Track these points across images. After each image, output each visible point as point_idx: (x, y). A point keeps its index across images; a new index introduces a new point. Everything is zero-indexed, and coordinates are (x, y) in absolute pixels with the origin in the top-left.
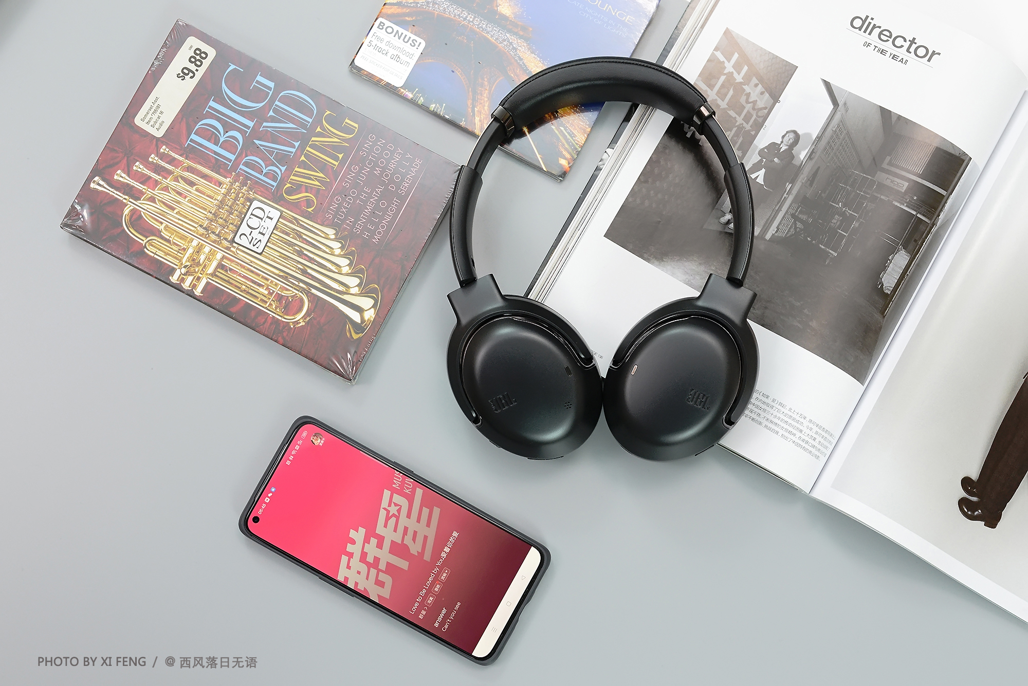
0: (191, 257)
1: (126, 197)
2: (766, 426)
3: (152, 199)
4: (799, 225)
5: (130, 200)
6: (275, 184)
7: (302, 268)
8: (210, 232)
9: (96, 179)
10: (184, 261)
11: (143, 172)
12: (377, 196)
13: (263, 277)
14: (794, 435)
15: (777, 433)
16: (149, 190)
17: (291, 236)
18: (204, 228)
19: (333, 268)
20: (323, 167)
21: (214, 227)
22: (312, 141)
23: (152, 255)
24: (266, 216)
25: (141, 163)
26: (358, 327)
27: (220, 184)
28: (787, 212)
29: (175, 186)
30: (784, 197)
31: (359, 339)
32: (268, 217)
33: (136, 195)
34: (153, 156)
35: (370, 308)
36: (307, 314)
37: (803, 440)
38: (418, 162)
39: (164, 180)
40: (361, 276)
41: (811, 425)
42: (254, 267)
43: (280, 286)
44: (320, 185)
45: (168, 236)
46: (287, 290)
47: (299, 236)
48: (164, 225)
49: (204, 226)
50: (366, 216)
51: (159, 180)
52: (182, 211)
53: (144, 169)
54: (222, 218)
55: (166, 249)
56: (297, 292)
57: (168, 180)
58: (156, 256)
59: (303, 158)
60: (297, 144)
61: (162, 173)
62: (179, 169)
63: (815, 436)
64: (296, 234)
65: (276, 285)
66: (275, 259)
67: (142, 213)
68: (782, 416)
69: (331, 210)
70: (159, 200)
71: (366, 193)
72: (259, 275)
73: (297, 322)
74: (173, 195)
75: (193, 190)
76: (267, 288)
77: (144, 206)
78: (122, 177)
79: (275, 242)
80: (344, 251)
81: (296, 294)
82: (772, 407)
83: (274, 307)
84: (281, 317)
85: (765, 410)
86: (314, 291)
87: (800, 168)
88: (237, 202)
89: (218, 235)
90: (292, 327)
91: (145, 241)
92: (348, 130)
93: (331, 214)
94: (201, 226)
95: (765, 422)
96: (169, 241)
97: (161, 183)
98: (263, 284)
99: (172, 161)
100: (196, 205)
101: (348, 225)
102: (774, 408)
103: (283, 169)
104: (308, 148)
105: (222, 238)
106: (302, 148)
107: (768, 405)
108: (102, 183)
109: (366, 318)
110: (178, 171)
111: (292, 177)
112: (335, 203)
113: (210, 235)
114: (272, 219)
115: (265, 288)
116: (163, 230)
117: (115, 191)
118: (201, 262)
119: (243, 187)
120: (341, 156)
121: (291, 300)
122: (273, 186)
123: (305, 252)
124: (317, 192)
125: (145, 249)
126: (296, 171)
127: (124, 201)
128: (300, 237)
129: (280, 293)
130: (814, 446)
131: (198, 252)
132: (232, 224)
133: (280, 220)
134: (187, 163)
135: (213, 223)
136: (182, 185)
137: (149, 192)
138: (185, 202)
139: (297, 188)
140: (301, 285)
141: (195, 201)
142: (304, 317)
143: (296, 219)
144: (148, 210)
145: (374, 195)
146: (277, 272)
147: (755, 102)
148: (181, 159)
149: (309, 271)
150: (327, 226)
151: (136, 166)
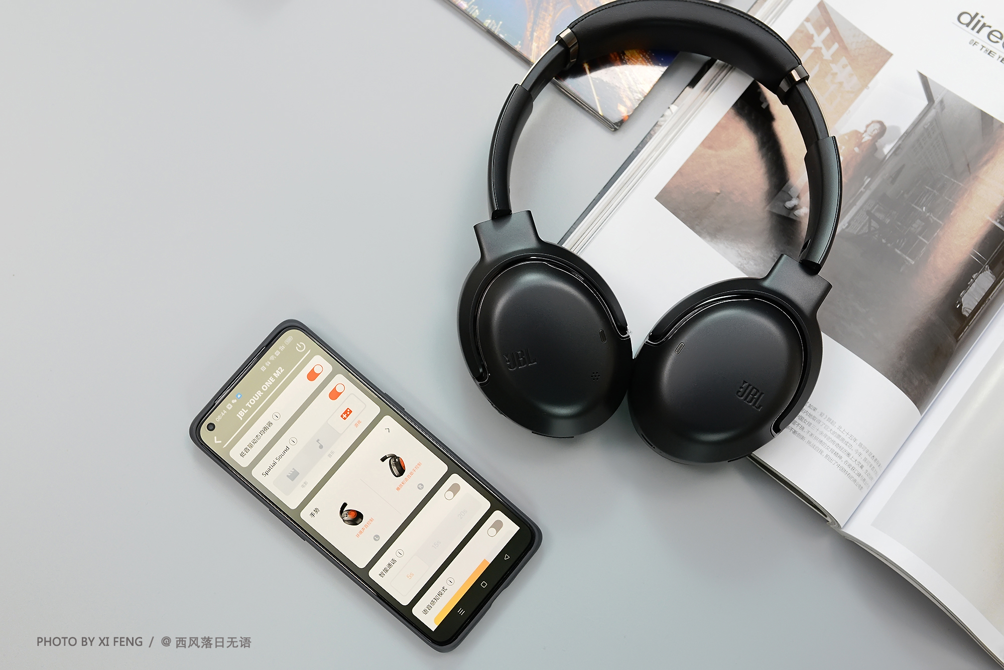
2: (809, 442)
4: (874, 224)
14: (841, 458)
15: (821, 452)
28: (861, 208)
30: (860, 191)
37: (850, 466)
41: (860, 450)
63: (863, 463)
68: (829, 434)
82: (819, 422)
85: (810, 424)
87: (882, 162)
95: (809, 438)
102: (821, 423)
107: (814, 418)
130: (859, 475)
147: (841, 84)
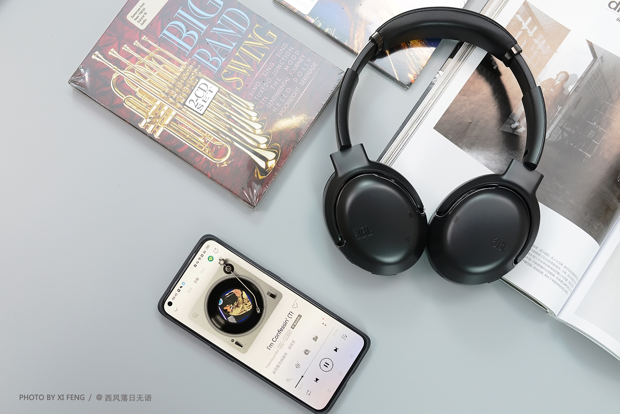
0: (154, 112)
1: (115, 67)
2: (534, 268)
3: (133, 70)
4: (565, 134)
5: (118, 69)
6: (217, 69)
7: (229, 127)
8: (169, 96)
9: (97, 53)
10: (149, 114)
11: (129, 51)
12: (285, 85)
13: (202, 131)
14: (554, 275)
15: (542, 273)
16: (131, 64)
17: (224, 105)
18: (165, 94)
19: (250, 130)
20: (250, 61)
21: (172, 93)
22: (245, 43)
23: (128, 107)
24: (208, 90)
25: (128, 46)
26: (263, 172)
27: (179, 65)
28: (557, 125)
29: (149, 63)
30: (556, 115)
31: (263, 179)
32: (209, 90)
33: (122, 66)
34: (136, 41)
35: (273, 159)
36: (229, 159)
37: (559, 280)
38: (315, 64)
39: (142, 58)
40: (269, 137)
41: (565, 270)
42: (197, 123)
43: (213, 138)
44: (247, 73)
45: (141, 96)
46: (218, 141)
47: (229, 105)
48: (138, 88)
49: (166, 92)
50: (276, 97)
51: (139, 58)
52: (152, 81)
53: (130, 50)
54: (178, 88)
55: (139, 105)
56: (224, 143)
57: (145, 58)
58: (130, 109)
59: (237, 54)
60: (234, 44)
61: (141, 53)
62: (153, 52)
63: (567, 277)
64: (228, 104)
65: (210, 137)
66: (212, 119)
67: (125, 79)
68: (546, 262)
69: (253, 90)
70: (137, 72)
71: (277, 81)
72: (199, 129)
73: (222, 164)
74: (147, 69)
75: (161, 67)
76: (204, 139)
77: (127, 75)
78: (114, 54)
79: (212, 108)
80: (259, 119)
81: (223, 144)
82: (540, 255)
83: (207, 151)
84: (211, 158)
85: (534, 257)
86: (235, 144)
87: (568, 96)
88: (190, 78)
89: (175, 99)
90: (218, 166)
91: (125, 98)
92: (270, 39)
93: (253, 93)
94: (164, 92)
95: (534, 265)
96: (140, 99)
97: (140, 60)
98: (202, 135)
99: (149, 46)
100: (162, 77)
101: (263, 102)
102: (541, 256)
103: (223, 59)
104: (241, 48)
105: (177, 101)
106: (237, 47)
107: (537, 253)
108: (100, 56)
109: (269, 166)
110: (152, 54)
111: (229, 66)
112: (256, 86)
113: (169, 99)
114: (212, 92)
115: (202, 138)
116: (138, 92)
117: (108, 62)
118: (161, 116)
119: (195, 68)
120: (263, 55)
121: (219, 148)
122: (215, 70)
123: (233, 117)
124: (244, 77)
125: (124, 103)
126: (231, 62)
127: (114, 69)
128: (230, 106)
129: (212, 142)
130: (565, 285)
131: (160, 109)
132: (185, 93)
133: (218, 93)
134: (159, 48)
135: (172, 91)
136: (154, 63)
137: (131, 66)
138: (155, 74)
139: (231, 73)
140: (227, 138)
141: (162, 74)
142: (227, 161)
143: (228, 94)
144: (129, 77)
145: (283, 84)
146: (212, 128)
147: (540, 50)
148: (155, 45)
149: (234, 130)
150: (249, 101)
151: (124, 47)
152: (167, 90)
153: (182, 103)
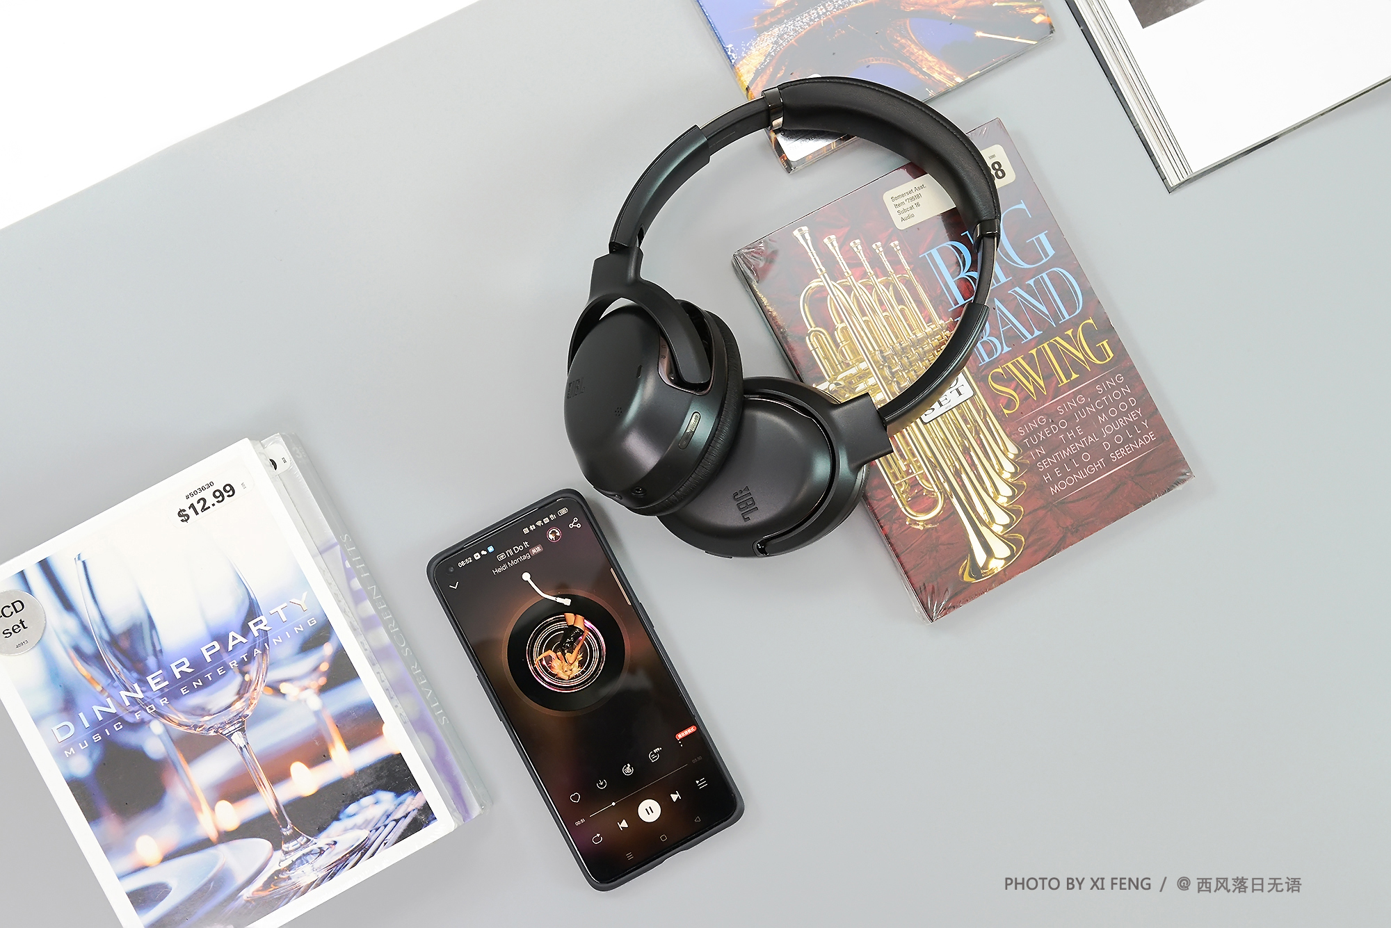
0: (850, 377)
1: (823, 269)
3: (849, 290)
5: (826, 275)
6: (987, 360)
7: (958, 467)
8: (886, 364)
9: (805, 229)
10: (840, 377)
11: (858, 254)
12: (1085, 445)
13: (911, 450)
16: (852, 277)
17: (969, 426)
18: (883, 357)
19: (991, 490)
20: (1049, 376)
21: (894, 362)
22: (1055, 341)
23: (811, 348)
24: (956, 387)
25: (862, 244)
26: (976, 570)
27: (930, 320)
29: (882, 291)
31: (970, 584)
32: (957, 390)
33: (835, 273)
34: (879, 244)
35: (1002, 559)
36: (932, 521)
38: (1151, 436)
39: (874, 276)
40: (1015, 518)
42: (909, 433)
43: (922, 471)
44: (1033, 391)
45: (840, 339)
46: (928, 481)
47: (978, 431)
48: (843, 325)
49: (885, 354)
50: (1061, 458)
51: (869, 274)
52: (871, 323)
53: (861, 252)
54: (908, 358)
55: (829, 352)
56: (936, 490)
57: (879, 280)
58: (813, 352)
59: (1034, 352)
60: (1037, 333)
61: (877, 268)
62: (898, 276)
64: (975, 427)
65: (920, 467)
66: (936, 440)
67: (829, 297)
69: (1028, 426)
70: (855, 295)
71: (1075, 432)
72: (908, 444)
73: (915, 522)
74: (873, 299)
75: (898, 308)
76: (908, 465)
77: (836, 293)
78: (833, 245)
79: (947, 422)
80: (1013, 480)
81: (934, 491)
83: (902, 489)
84: (903, 505)
86: (954, 500)
88: (935, 352)
89: (893, 374)
90: (907, 523)
91: (813, 329)
92: (1100, 354)
93: (1026, 431)
94: (881, 352)
96: (837, 345)
97: (869, 278)
98: (907, 458)
99: (896, 263)
100: (890, 325)
101: (1035, 454)
103: (1006, 349)
104: (1045, 345)
105: (895, 379)
106: (1040, 341)
108: (807, 236)
109: (990, 567)
110: (895, 278)
111: (1009, 364)
112: (1037, 422)
113: (885, 369)
114: (960, 394)
115: (906, 463)
116: (839, 329)
117: (815, 255)
118: (857, 390)
119: (947, 330)
120: (1074, 376)
121: (924, 494)
122: (984, 361)
123: (972, 453)
124: (1026, 398)
125: (807, 338)
126: (1017, 361)
127: (819, 271)
128: (977, 433)
129: (918, 479)
131: (860, 378)
132: (915, 372)
133: (968, 401)
134: (910, 275)
135: (895, 357)
136: (889, 295)
137: (850, 280)
138: (882, 315)
139: (1007, 379)
140: (946, 485)
141: (893, 321)
142: (926, 522)
143: (985, 411)
144: (837, 297)
145: (1083, 442)
146: (929, 454)
148: (907, 267)
149: (964, 476)
150: (1013, 441)
151: (854, 242)
152: (888, 352)
153: (902, 386)
